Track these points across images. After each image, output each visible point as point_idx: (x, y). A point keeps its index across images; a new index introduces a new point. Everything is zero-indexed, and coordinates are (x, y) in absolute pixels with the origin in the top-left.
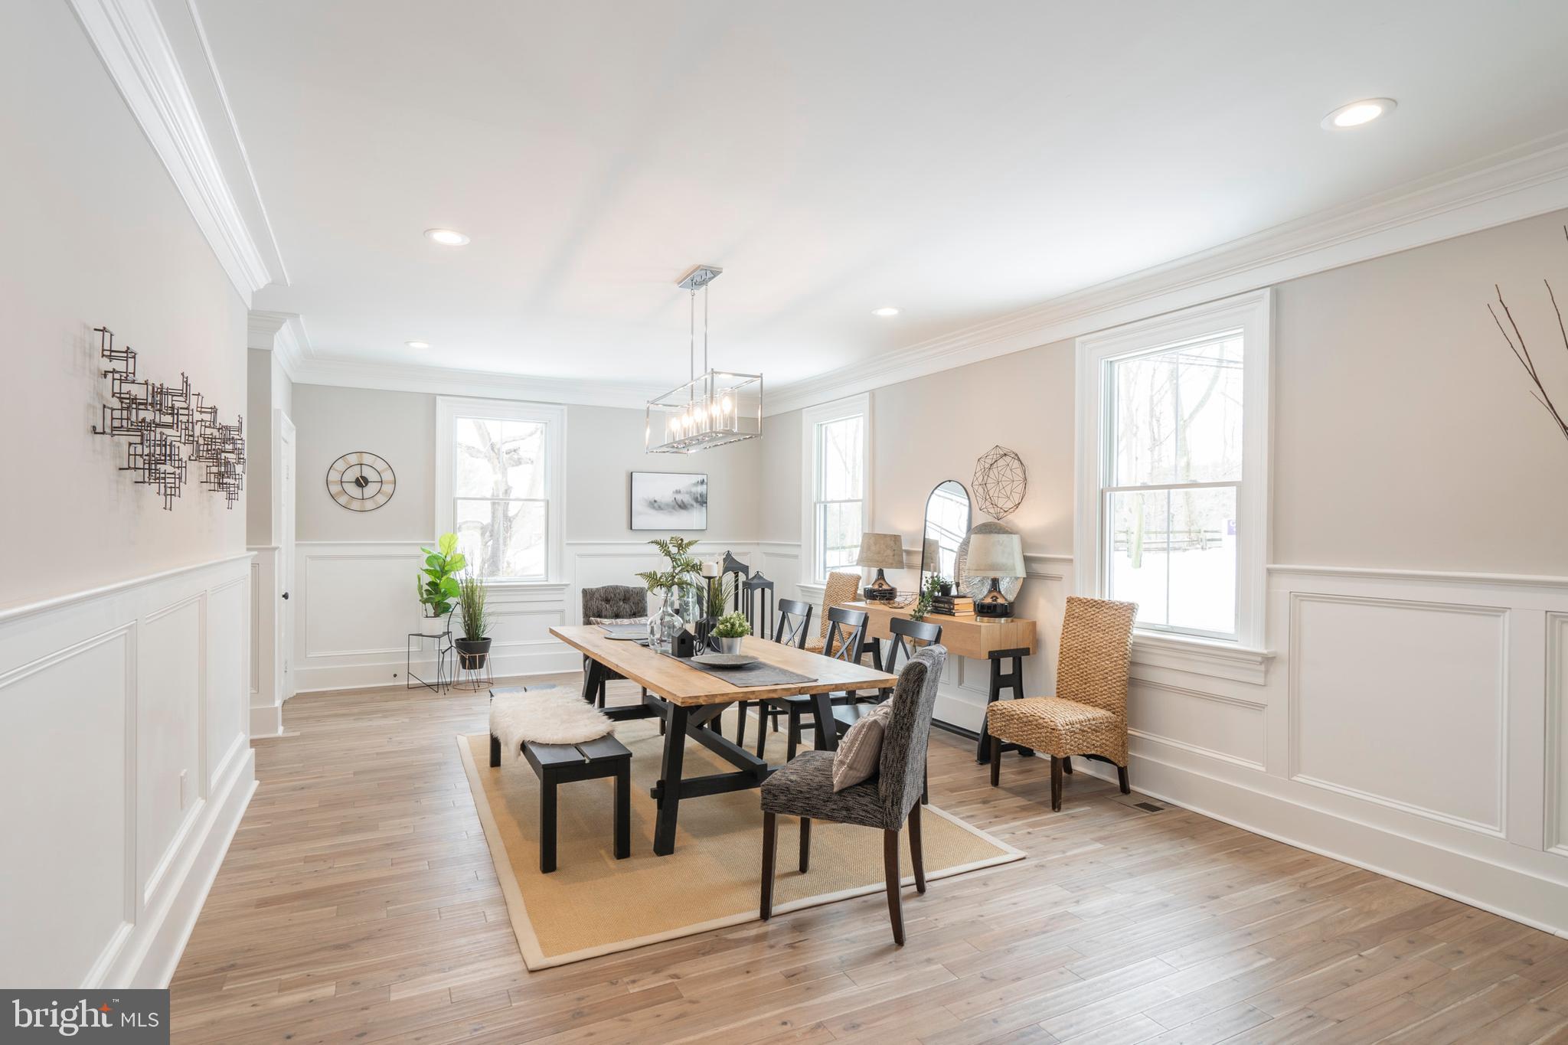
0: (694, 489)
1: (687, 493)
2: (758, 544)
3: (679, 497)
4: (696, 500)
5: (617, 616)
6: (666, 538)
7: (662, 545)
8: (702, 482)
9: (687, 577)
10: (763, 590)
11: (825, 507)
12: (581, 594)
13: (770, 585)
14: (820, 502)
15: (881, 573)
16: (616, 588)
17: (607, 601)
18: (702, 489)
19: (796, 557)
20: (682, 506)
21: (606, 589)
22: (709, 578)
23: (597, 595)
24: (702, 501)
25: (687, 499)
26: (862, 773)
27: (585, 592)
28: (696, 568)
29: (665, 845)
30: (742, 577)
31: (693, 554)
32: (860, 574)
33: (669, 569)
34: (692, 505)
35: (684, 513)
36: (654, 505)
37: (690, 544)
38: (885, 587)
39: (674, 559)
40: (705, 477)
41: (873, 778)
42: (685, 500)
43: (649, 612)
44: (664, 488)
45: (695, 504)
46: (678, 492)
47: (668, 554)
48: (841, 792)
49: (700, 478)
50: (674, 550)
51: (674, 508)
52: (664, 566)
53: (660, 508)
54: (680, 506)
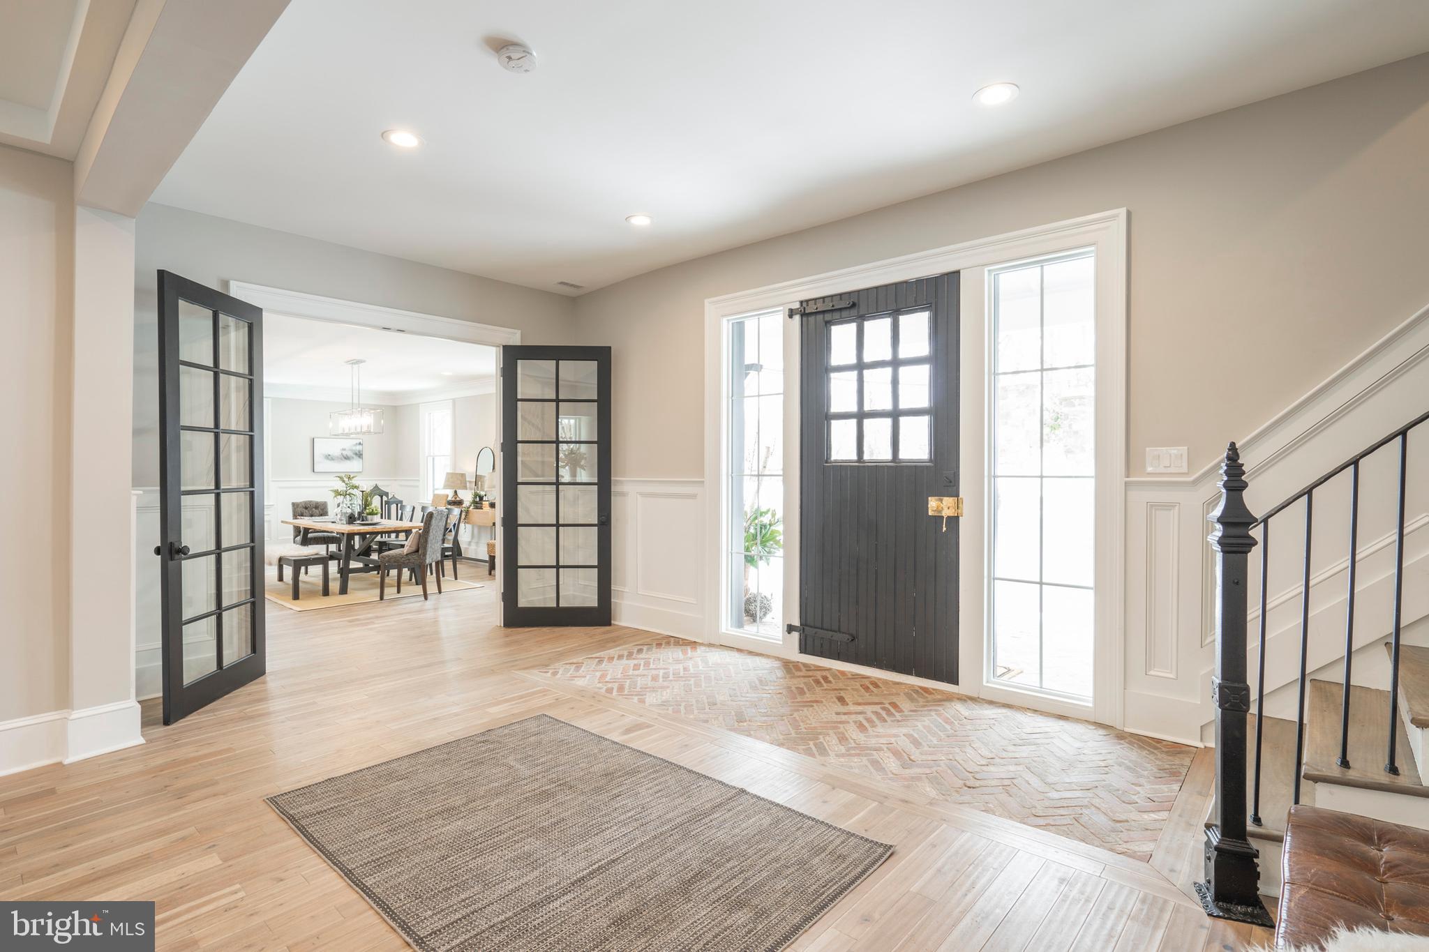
0: (354, 448)
1: (350, 450)
2: (396, 480)
3: (344, 453)
4: (356, 454)
5: (312, 516)
6: (343, 475)
7: (341, 478)
8: (360, 444)
9: (351, 491)
10: (397, 505)
11: (433, 459)
12: (291, 506)
13: (401, 502)
14: (430, 456)
15: (456, 492)
16: (311, 502)
17: (306, 508)
18: (359, 448)
19: (417, 487)
20: (347, 458)
21: (305, 502)
22: (363, 492)
23: (300, 505)
24: (359, 455)
25: (350, 454)
26: (414, 548)
27: (293, 504)
28: (357, 487)
29: (344, 590)
30: (385, 498)
31: (355, 482)
32: (448, 493)
33: (345, 489)
34: (353, 458)
35: (348, 462)
36: (329, 457)
37: (353, 477)
38: (458, 499)
39: (347, 484)
40: (361, 441)
41: (417, 551)
42: (348, 454)
43: (329, 513)
44: (336, 447)
45: (354, 456)
46: (344, 450)
47: (344, 481)
48: (407, 555)
49: (358, 441)
50: (346, 479)
51: (341, 459)
52: (341, 486)
53: (332, 459)
54: (345, 458)
